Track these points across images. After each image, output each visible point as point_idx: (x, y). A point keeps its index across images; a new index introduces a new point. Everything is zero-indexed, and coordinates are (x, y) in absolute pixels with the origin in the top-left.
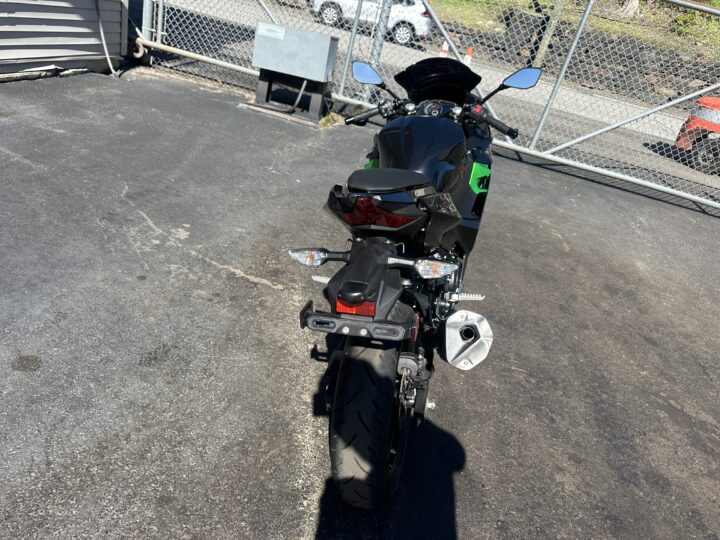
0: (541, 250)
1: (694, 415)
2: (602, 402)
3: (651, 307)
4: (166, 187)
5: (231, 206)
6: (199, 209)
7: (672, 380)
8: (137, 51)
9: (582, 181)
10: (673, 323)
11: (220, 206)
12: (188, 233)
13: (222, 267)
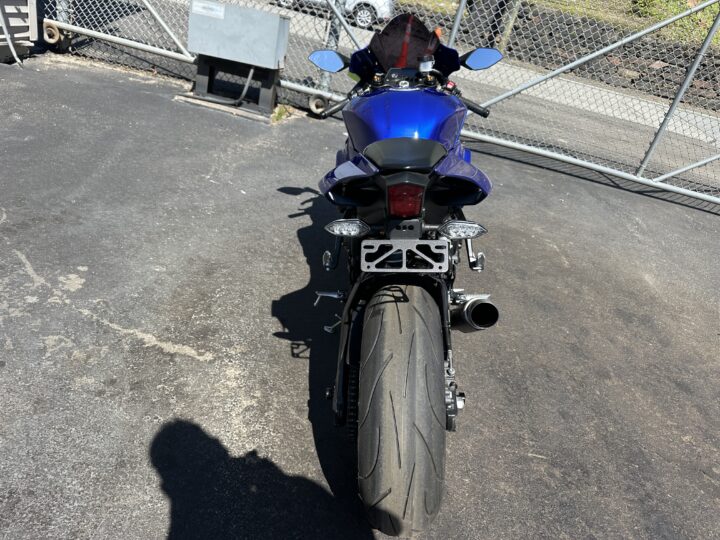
0: (538, 268)
3: (672, 336)
10: (701, 357)
11: (133, 235)
12: (83, 280)
13: (125, 331)
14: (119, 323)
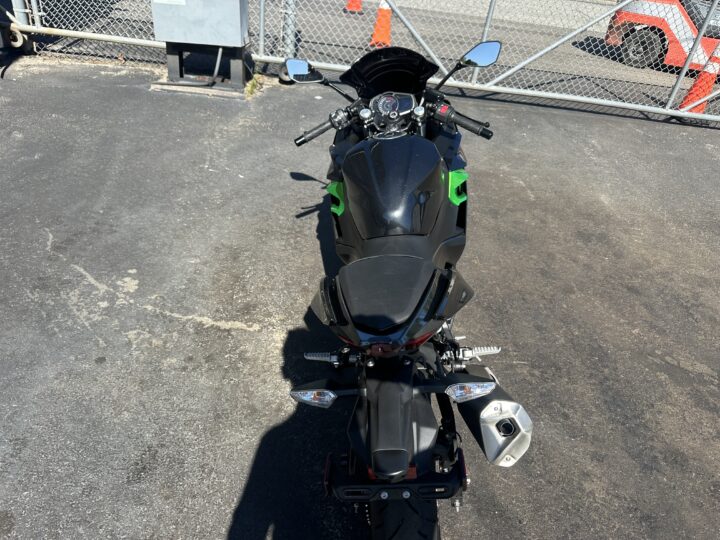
0: (507, 206)
1: (690, 368)
2: (606, 379)
3: (624, 248)
4: (97, 223)
5: (174, 230)
6: (141, 244)
7: (662, 332)
8: (15, 40)
9: (528, 107)
10: (648, 262)
11: (162, 234)
12: (137, 282)
13: (186, 318)
14: (179, 312)
